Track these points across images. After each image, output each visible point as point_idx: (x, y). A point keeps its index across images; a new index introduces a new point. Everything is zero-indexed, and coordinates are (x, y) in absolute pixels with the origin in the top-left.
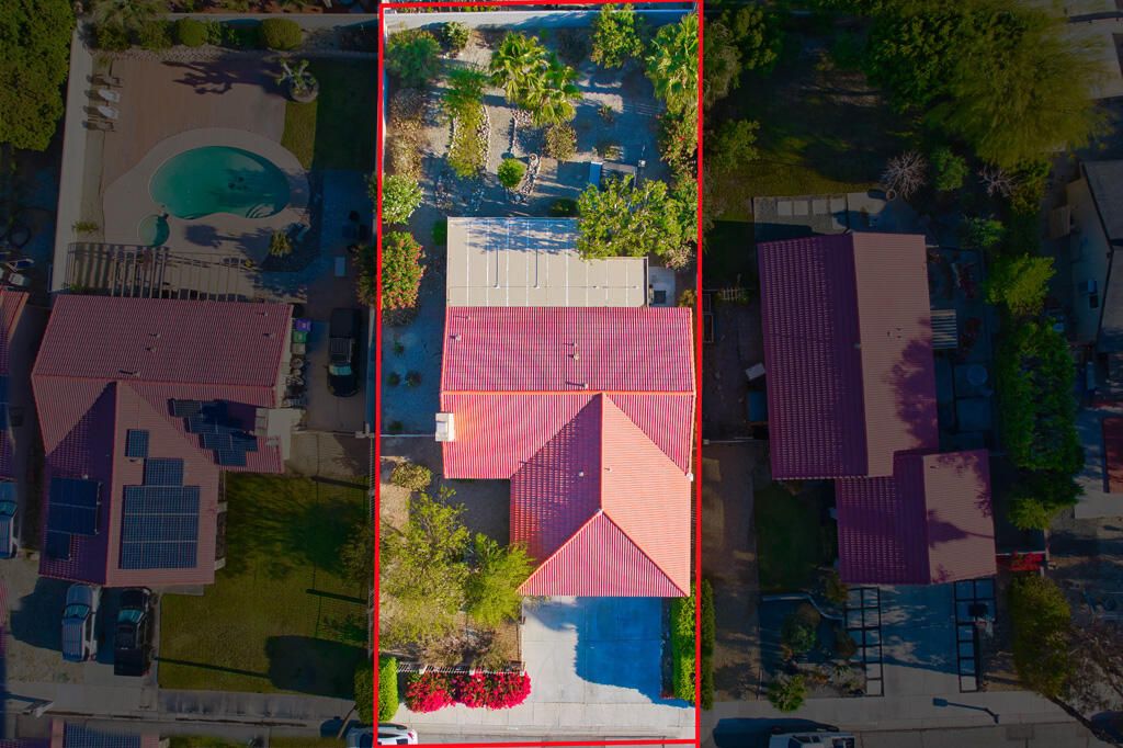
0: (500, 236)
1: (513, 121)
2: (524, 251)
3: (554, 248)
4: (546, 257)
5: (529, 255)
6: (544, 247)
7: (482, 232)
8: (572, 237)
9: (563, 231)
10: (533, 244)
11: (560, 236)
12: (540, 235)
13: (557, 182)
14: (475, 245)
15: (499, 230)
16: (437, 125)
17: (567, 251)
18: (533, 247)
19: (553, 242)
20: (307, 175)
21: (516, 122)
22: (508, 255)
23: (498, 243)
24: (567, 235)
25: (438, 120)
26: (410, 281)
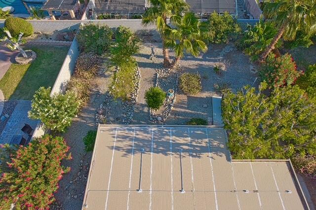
0: (143, 140)
1: (156, 74)
2: (166, 155)
3: (196, 152)
4: (189, 160)
5: (172, 158)
6: (185, 151)
7: (125, 137)
8: (210, 142)
9: (201, 137)
10: (176, 148)
11: (200, 141)
12: (181, 140)
13: (188, 108)
14: (118, 148)
15: (141, 135)
16: (105, 77)
17: (210, 154)
18: (175, 151)
19: (191, 146)
20: (5, 102)
21: (158, 75)
22: (151, 158)
23: (141, 147)
24: (207, 140)
25: (106, 74)
26: (47, 182)
